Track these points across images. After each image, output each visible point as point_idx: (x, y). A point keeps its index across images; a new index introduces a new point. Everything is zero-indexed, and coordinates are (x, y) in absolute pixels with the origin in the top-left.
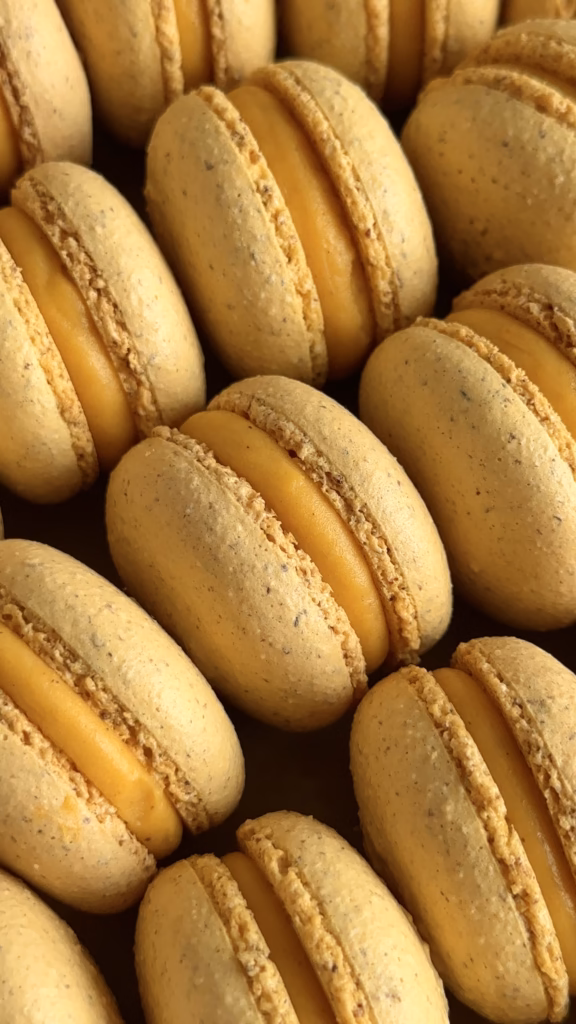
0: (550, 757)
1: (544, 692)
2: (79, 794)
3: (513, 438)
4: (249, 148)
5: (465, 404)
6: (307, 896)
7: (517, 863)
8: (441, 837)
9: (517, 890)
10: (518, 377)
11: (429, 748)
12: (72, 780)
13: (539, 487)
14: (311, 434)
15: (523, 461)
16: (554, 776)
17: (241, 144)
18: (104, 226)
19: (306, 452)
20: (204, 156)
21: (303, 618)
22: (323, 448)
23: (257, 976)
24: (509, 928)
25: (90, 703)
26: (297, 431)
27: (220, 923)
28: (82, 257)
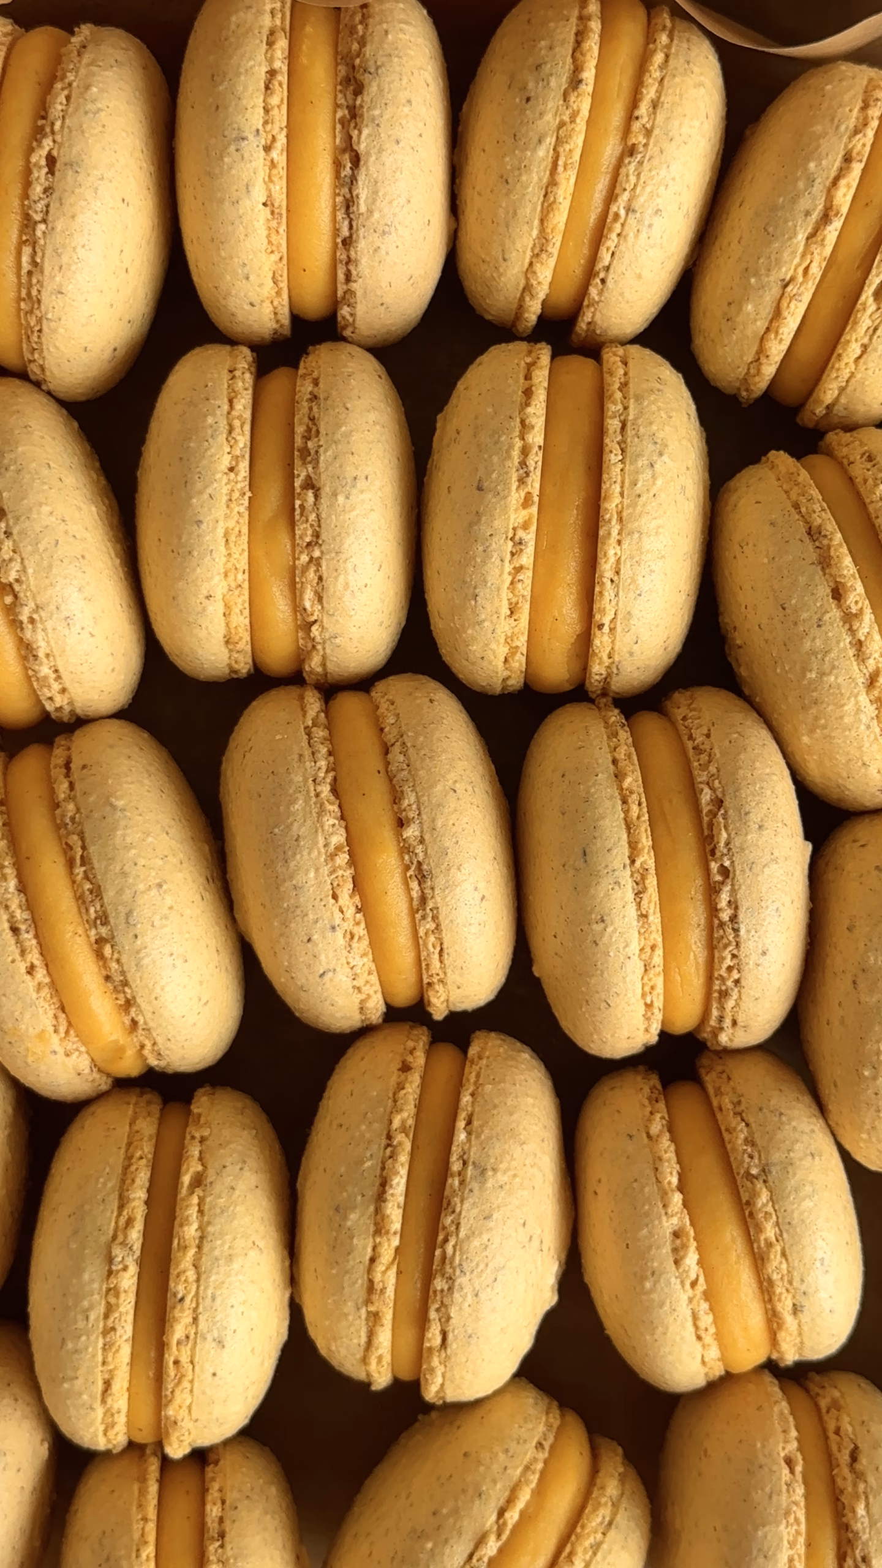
0: (458, 1225)
1: (492, 1160)
2: (56, 1031)
3: (603, 921)
4: (529, 489)
5: (580, 864)
6: (195, 1226)
7: (383, 1291)
8: (334, 1234)
9: (372, 1308)
10: (645, 862)
11: (368, 1155)
12: (56, 1017)
13: (602, 973)
14: (424, 817)
15: (600, 944)
16: (452, 1242)
17: (522, 481)
18: (347, 498)
19: (411, 832)
20: (481, 473)
21: (330, 974)
22: (427, 837)
23: (118, 1272)
24: (352, 1329)
25: (101, 963)
26: (414, 807)
27: (116, 1204)
28: (312, 517)
